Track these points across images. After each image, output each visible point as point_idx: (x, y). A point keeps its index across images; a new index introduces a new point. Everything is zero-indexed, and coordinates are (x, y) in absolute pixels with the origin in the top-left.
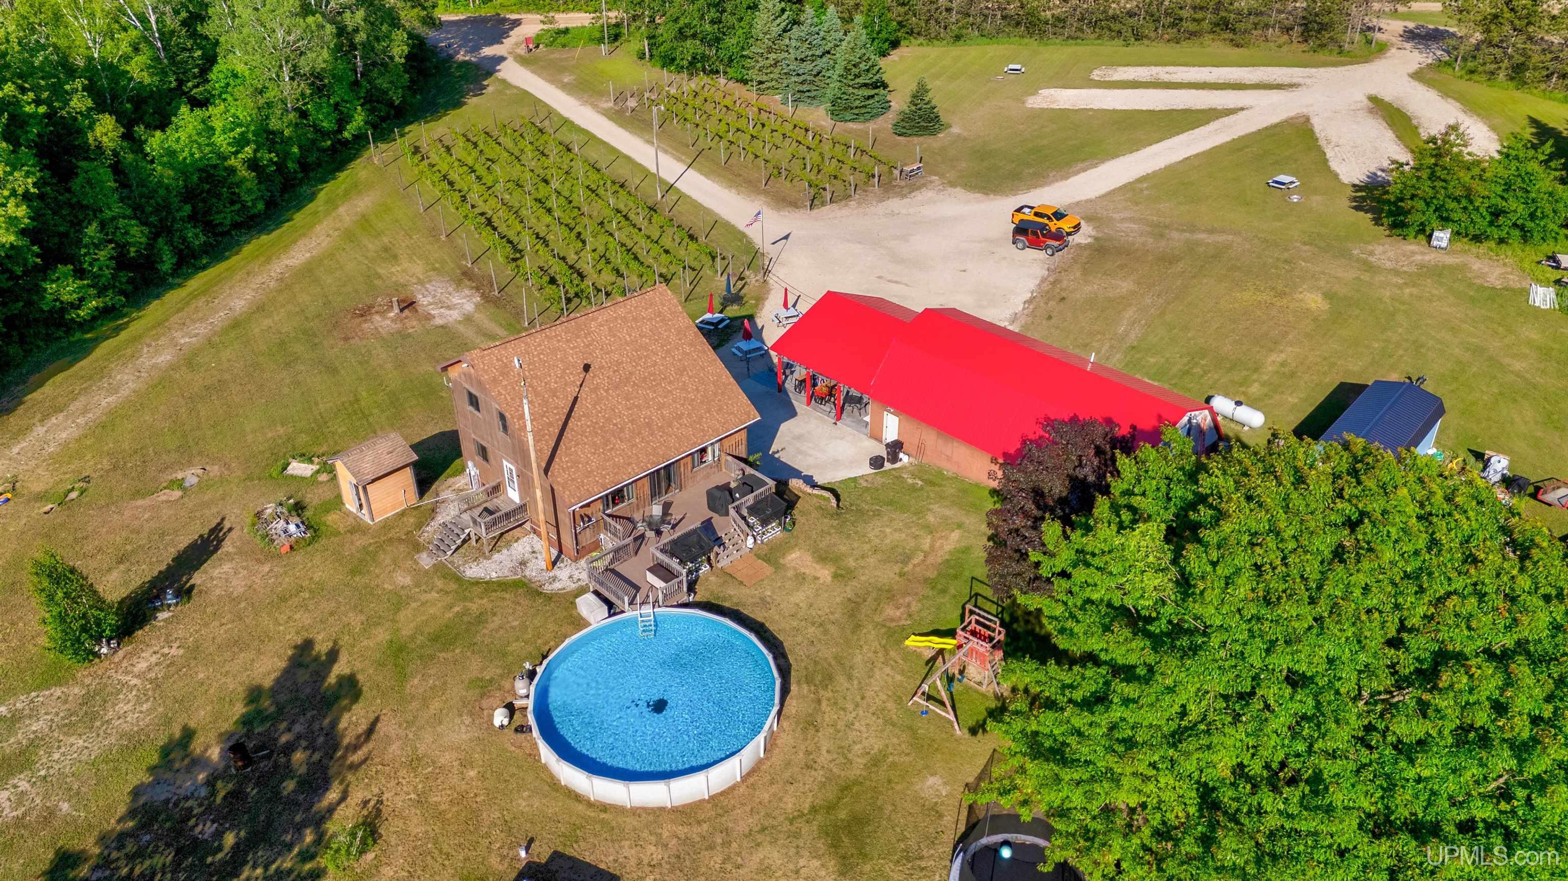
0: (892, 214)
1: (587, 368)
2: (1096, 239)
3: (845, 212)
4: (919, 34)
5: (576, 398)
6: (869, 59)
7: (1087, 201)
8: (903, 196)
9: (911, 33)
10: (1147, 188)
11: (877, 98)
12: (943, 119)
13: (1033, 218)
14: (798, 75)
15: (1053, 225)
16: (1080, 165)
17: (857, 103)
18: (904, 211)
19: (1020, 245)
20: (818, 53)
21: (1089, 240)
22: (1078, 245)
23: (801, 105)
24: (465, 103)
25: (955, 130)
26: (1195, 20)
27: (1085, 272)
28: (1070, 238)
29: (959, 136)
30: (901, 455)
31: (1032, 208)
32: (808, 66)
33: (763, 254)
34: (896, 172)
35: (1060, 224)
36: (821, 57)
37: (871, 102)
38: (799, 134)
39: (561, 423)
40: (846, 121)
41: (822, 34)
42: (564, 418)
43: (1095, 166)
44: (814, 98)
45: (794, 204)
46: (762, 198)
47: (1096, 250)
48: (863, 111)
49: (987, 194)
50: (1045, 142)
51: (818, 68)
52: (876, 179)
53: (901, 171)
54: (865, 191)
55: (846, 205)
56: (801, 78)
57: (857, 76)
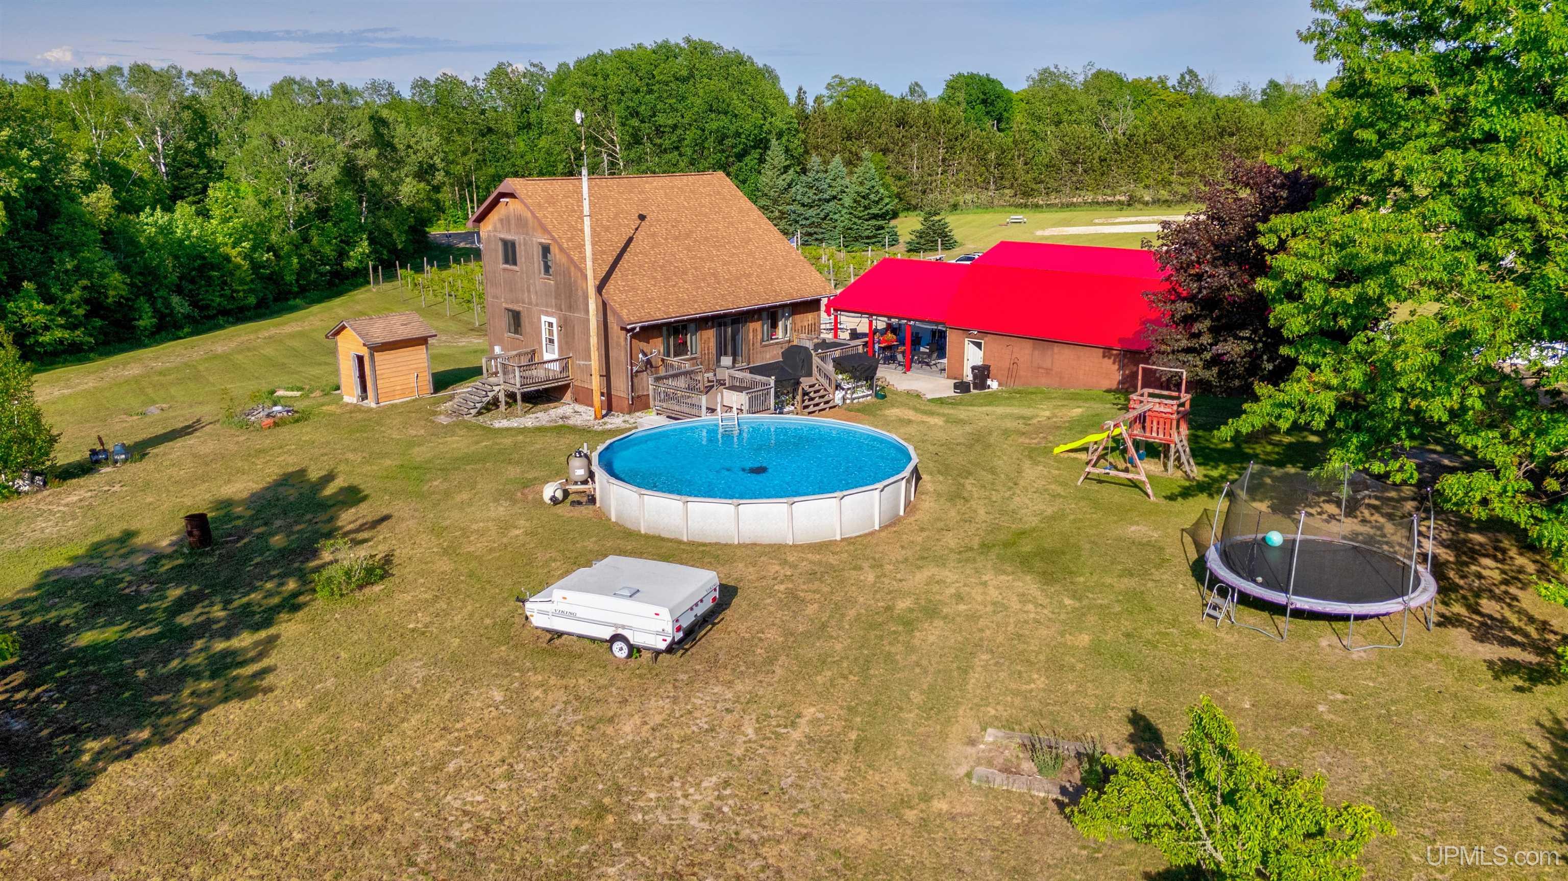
1: (642, 217)
5: (630, 240)
14: (804, 220)
17: (867, 233)
20: (825, 198)
30: (989, 382)
32: (814, 212)
36: (828, 201)
37: (880, 232)
39: (615, 254)
40: (857, 251)
41: (828, 181)
42: (618, 251)
44: (823, 238)
48: (874, 240)
51: (826, 211)
56: (808, 222)
57: (866, 208)
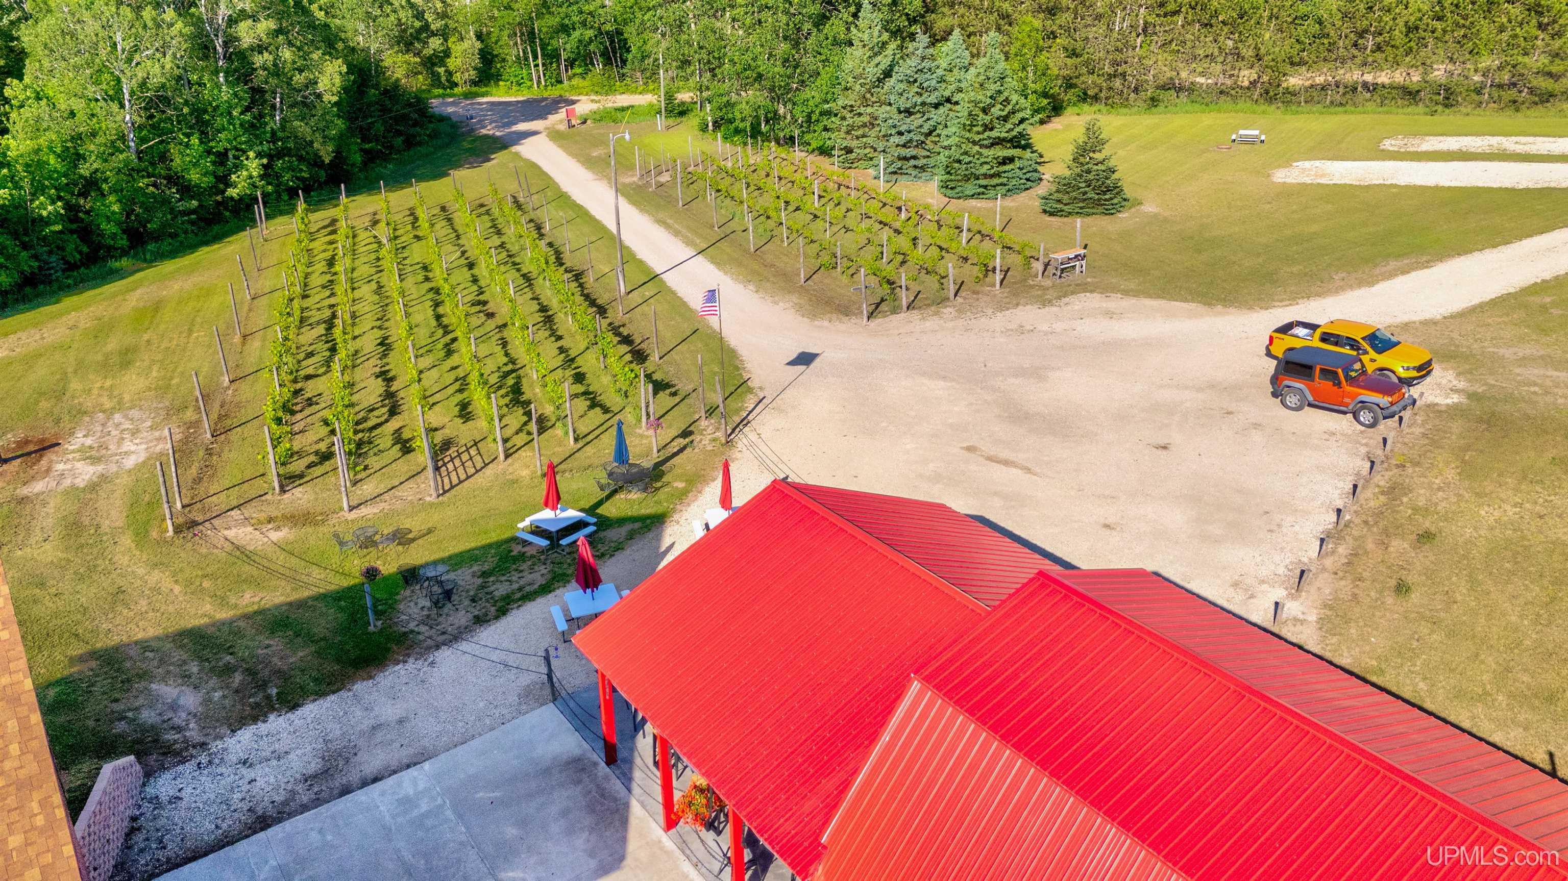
0: (1021, 330)
2: (1472, 396)
3: (931, 323)
4: (1096, 98)
6: (1007, 100)
7: (1425, 323)
8: (1045, 303)
9: (1084, 98)
10: (1554, 304)
11: (1018, 163)
12: (1128, 192)
13: (1317, 343)
14: (900, 134)
15: (1372, 361)
16: (1393, 264)
17: (984, 169)
18: (1045, 327)
19: (1292, 400)
20: (932, 99)
21: (1455, 399)
22: (1431, 406)
23: (903, 180)
24: (449, 175)
25: (1149, 208)
26: (1550, 74)
27: (1468, 471)
28: (1414, 392)
29: (1156, 216)
31: (1313, 327)
32: (916, 121)
33: (750, 390)
34: (1038, 266)
35: (1383, 360)
36: (936, 106)
37: (1007, 168)
38: (888, 214)
40: (967, 197)
41: (940, 72)
43: (1426, 265)
44: (923, 168)
45: (845, 310)
46: (795, 298)
47: (1480, 420)
48: (996, 181)
49: (1209, 304)
50: (1314, 228)
51: (931, 123)
52: (998, 277)
53: (1047, 265)
54: (975, 292)
55: (936, 313)
56: (903, 139)
57: (988, 127)
